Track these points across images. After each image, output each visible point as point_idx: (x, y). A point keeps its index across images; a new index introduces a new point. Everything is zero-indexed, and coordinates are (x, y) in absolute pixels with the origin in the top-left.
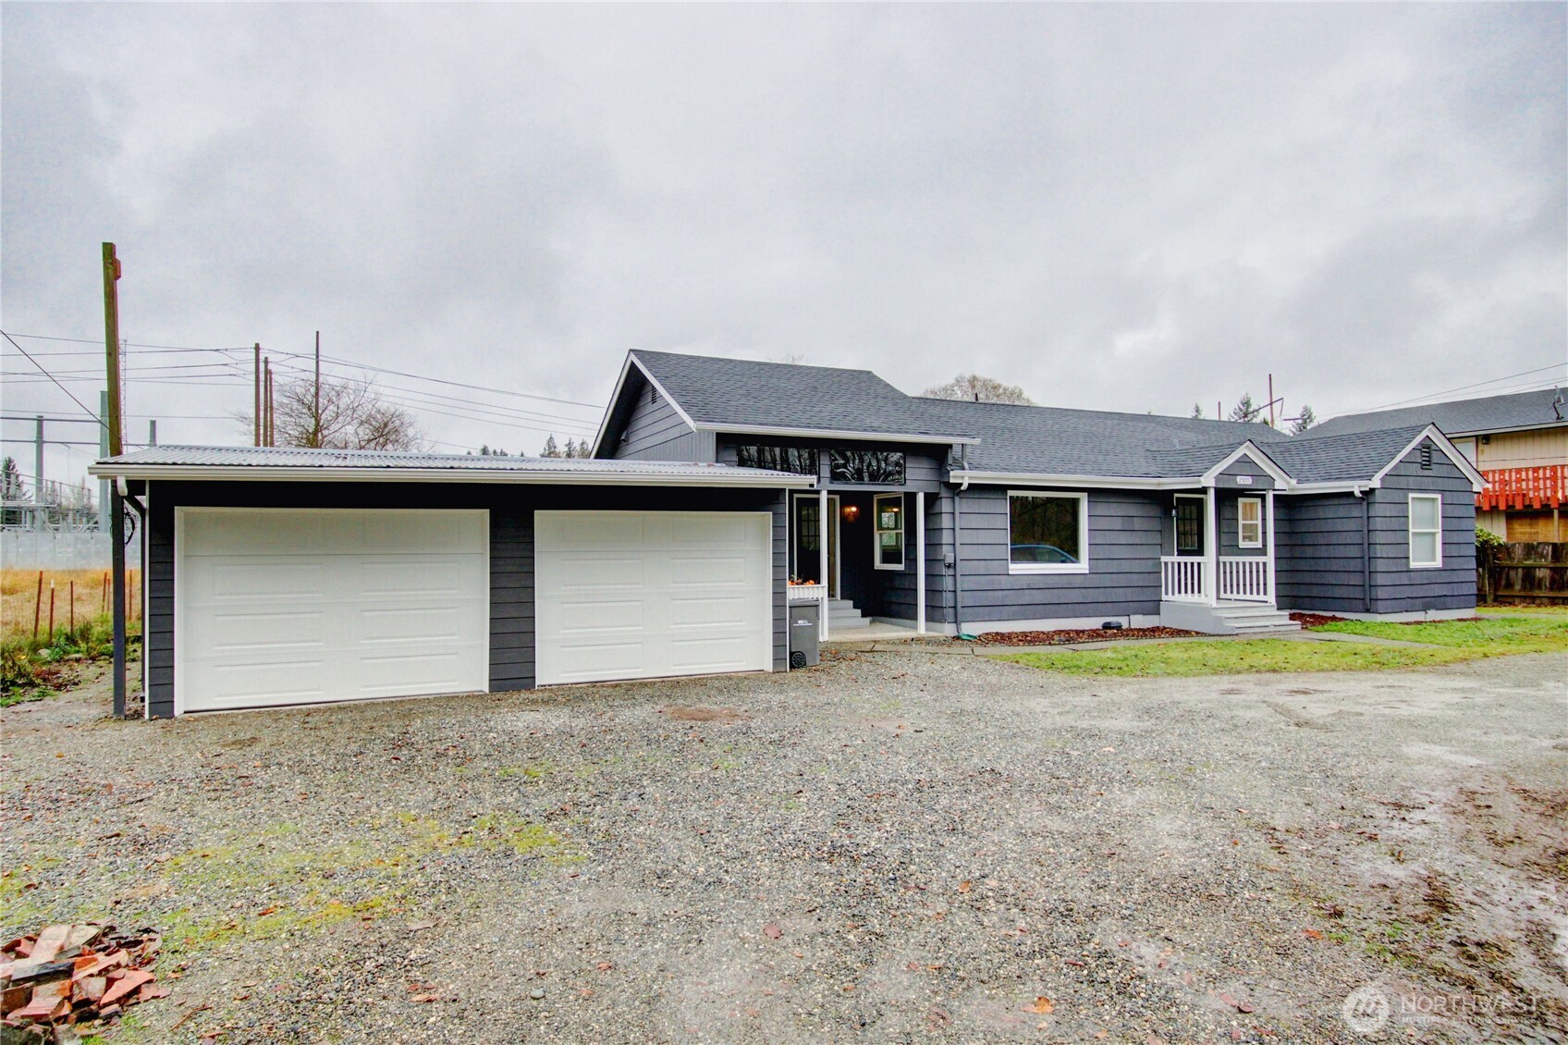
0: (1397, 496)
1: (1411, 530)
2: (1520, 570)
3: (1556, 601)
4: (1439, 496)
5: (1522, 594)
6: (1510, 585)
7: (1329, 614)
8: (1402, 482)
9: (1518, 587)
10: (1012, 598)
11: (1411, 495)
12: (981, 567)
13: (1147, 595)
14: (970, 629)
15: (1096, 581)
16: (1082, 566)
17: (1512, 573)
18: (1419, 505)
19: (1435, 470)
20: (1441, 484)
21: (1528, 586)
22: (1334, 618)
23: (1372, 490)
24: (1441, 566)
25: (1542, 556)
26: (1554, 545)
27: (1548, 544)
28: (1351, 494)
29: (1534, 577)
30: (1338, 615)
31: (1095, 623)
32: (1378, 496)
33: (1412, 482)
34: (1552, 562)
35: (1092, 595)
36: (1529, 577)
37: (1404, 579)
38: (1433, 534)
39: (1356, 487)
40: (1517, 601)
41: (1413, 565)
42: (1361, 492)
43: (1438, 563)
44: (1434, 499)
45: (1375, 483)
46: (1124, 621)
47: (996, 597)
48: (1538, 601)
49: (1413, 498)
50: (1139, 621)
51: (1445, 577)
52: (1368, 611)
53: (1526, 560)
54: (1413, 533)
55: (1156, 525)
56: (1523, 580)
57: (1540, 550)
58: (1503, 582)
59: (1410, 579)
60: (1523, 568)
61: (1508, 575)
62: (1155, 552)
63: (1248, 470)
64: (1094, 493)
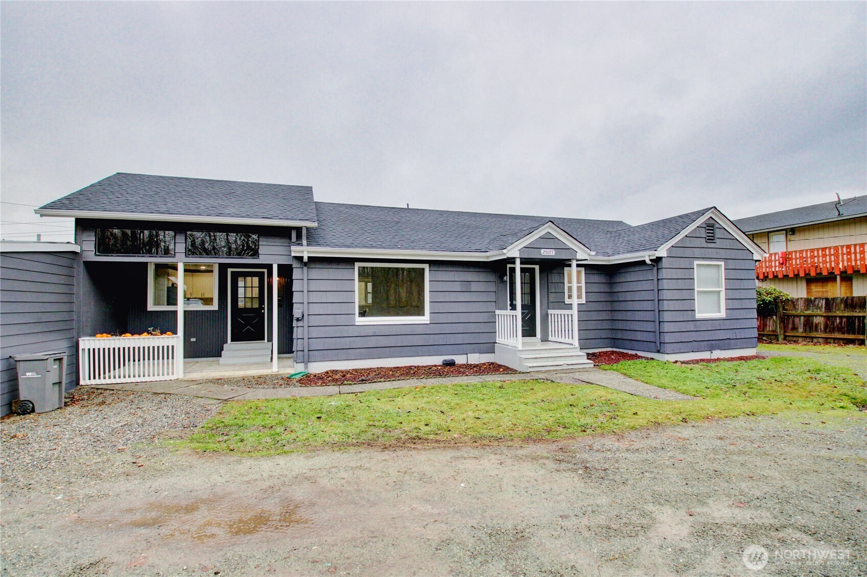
0: (684, 263)
1: (696, 289)
2: (802, 318)
3: (829, 340)
4: (722, 263)
5: (804, 335)
6: (794, 328)
7: (633, 352)
8: (688, 253)
9: (801, 330)
10: (359, 343)
11: (696, 262)
12: (330, 320)
13: (484, 338)
14: (318, 368)
15: (437, 329)
16: (425, 319)
17: (797, 320)
18: (704, 271)
19: (719, 243)
20: (723, 254)
21: (808, 329)
22: (637, 357)
23: (658, 260)
24: (725, 316)
25: (818, 307)
26: (827, 300)
27: (823, 299)
28: (643, 263)
29: (812, 323)
30: (640, 353)
31: (437, 360)
32: (665, 264)
33: (697, 252)
34: (825, 312)
35: (432, 340)
36: (809, 325)
37: (691, 327)
38: (719, 292)
39: (646, 256)
40: (800, 339)
41: (698, 316)
42: (651, 260)
43: (722, 314)
44: (718, 266)
45: (662, 252)
46: (460, 360)
47: (345, 343)
48: (815, 340)
49: (697, 265)
50: (475, 359)
51: (728, 324)
52: (658, 352)
53: (806, 310)
54: (698, 291)
55: (492, 287)
56: (805, 325)
57: (817, 303)
58: (790, 326)
59: (696, 327)
60: (804, 316)
61: (793, 322)
62: (491, 308)
63: (551, 243)
64: (432, 263)
